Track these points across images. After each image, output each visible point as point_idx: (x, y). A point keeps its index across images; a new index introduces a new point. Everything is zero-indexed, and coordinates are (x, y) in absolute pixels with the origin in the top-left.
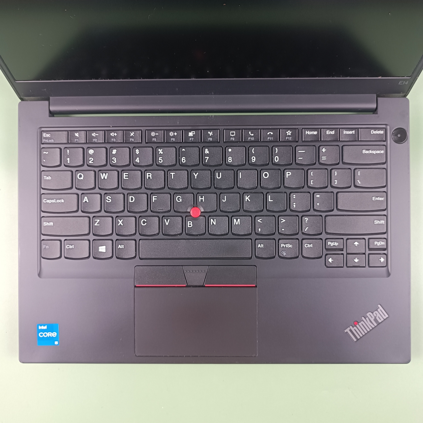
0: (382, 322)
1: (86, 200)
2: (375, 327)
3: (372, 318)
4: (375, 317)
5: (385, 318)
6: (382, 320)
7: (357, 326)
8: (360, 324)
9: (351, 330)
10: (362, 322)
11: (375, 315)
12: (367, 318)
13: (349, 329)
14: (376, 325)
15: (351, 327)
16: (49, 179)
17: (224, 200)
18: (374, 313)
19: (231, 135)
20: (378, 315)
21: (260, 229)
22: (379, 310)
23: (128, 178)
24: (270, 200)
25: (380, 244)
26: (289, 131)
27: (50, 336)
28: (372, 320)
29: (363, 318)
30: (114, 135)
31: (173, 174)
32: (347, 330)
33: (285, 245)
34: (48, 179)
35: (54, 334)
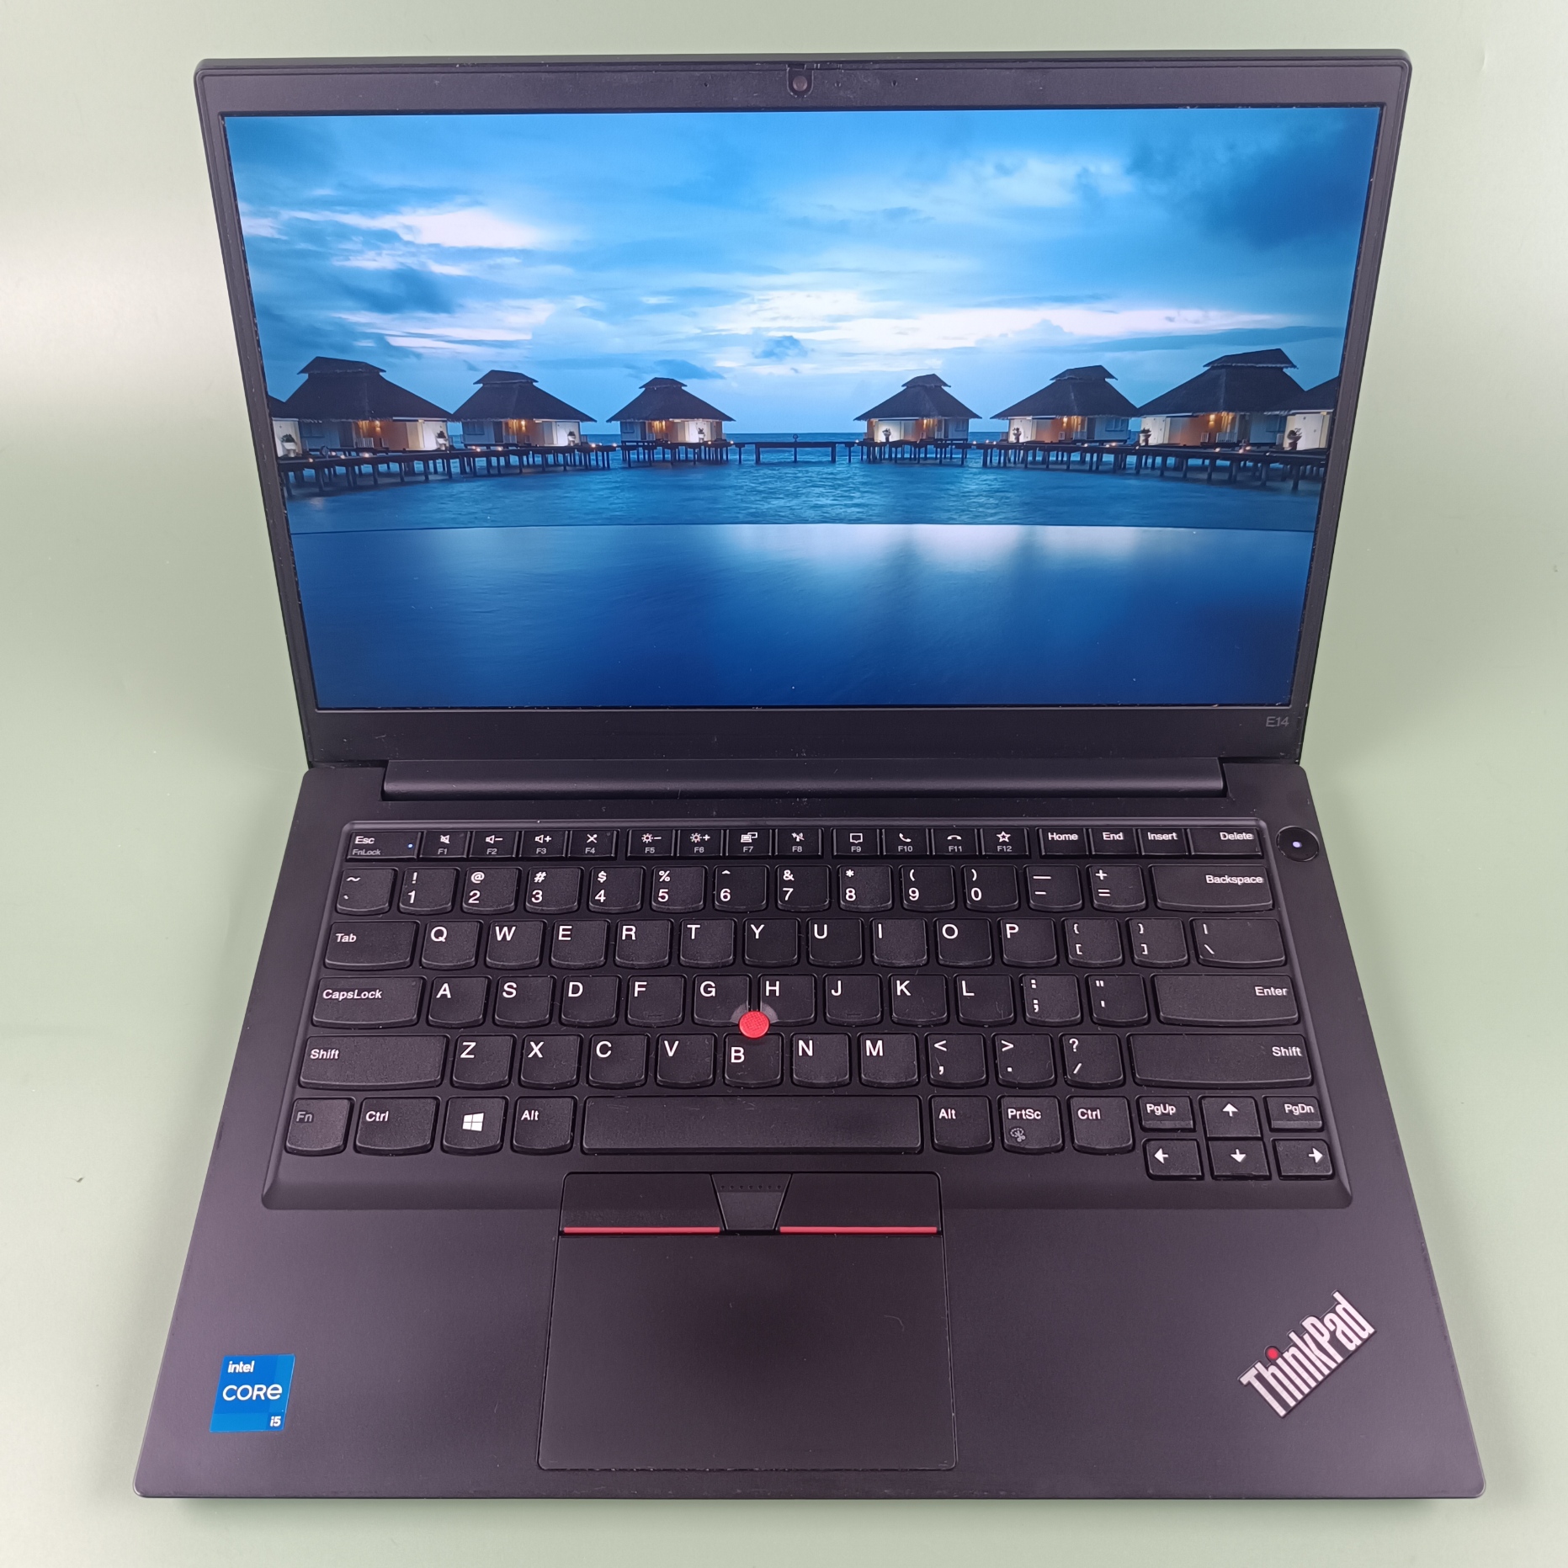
0: (1358, 1348)
1: (444, 993)
2: (1339, 1366)
3: (1322, 1335)
4: (1333, 1334)
5: (1365, 1335)
6: (1359, 1342)
7: (1280, 1361)
8: (1287, 1355)
9: (1259, 1377)
10: (1293, 1350)
11: (1332, 1328)
12: (1306, 1337)
13: (1253, 1372)
14: (1339, 1359)
15: (1259, 1366)
16: (351, 941)
17: (836, 991)
18: (1326, 1320)
19: (851, 841)
20: (1341, 1326)
21: (941, 1068)
22: (1339, 1309)
23: (569, 939)
24: (965, 994)
25: (1301, 1112)
26: (1003, 833)
27: (258, 1396)
28: (1324, 1341)
29: (1293, 1336)
30: (544, 841)
31: (694, 927)
32: (1249, 1377)
33: (1018, 1113)
34: (347, 941)
35: (274, 1392)
